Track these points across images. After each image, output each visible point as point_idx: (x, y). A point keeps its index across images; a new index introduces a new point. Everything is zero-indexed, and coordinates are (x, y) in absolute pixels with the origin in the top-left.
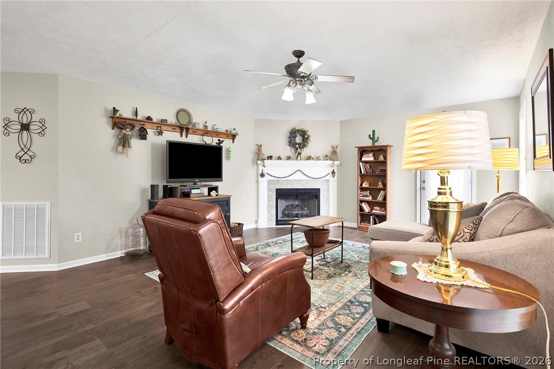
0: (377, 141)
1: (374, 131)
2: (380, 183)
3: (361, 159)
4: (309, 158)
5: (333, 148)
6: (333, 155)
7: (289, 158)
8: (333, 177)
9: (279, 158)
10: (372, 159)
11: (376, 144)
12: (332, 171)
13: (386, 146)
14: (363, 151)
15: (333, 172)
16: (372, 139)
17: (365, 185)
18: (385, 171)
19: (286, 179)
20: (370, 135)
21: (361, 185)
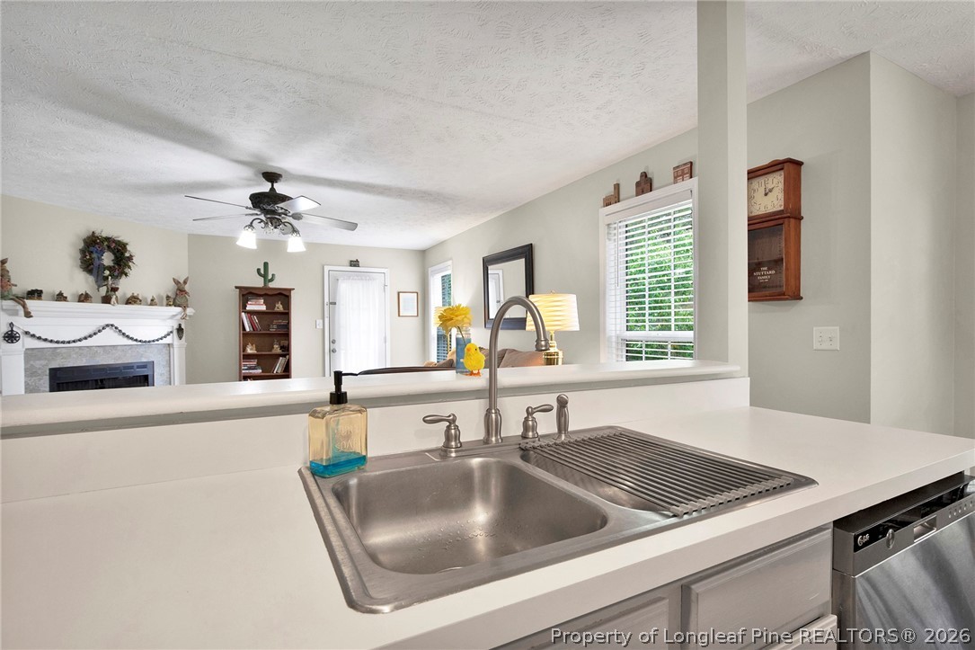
0: (272, 280)
1: (266, 265)
2: (276, 346)
3: (245, 307)
4: (132, 300)
5: (177, 282)
6: (179, 296)
7: (84, 298)
8: (180, 338)
9: (60, 297)
10: (263, 308)
11: (271, 285)
12: (176, 326)
13: (290, 290)
14: (247, 294)
15: (180, 330)
16: (265, 276)
17: (250, 350)
18: (287, 327)
19: (78, 344)
20: (259, 270)
21: (244, 350)
